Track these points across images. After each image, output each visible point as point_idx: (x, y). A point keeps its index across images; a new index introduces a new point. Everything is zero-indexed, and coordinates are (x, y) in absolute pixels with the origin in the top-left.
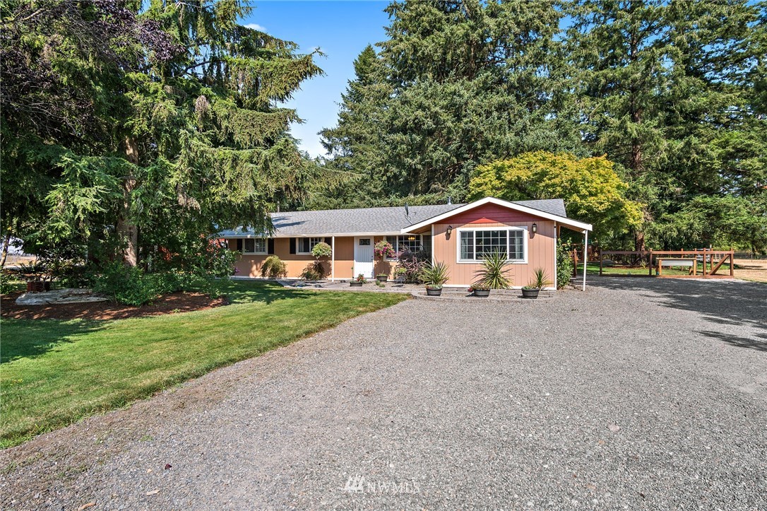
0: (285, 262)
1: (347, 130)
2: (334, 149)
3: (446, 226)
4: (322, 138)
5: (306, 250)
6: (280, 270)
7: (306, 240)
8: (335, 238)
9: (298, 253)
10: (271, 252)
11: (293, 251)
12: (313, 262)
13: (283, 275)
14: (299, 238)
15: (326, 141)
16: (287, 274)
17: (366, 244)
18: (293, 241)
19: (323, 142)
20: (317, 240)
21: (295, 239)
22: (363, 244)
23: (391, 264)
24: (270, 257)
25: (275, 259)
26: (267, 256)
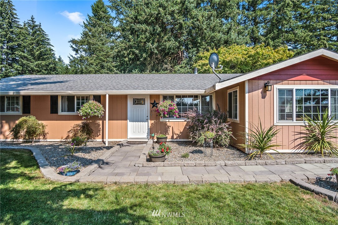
0: (44, 123)
1: (88, 41)
2: (79, 52)
3: (262, 83)
4: (72, 44)
5: (71, 109)
6: (38, 132)
7: (70, 99)
8: (110, 96)
9: (60, 113)
10: (27, 111)
11: (54, 110)
12: (80, 122)
13: (41, 137)
14: (63, 97)
15: (74, 46)
16: (48, 136)
17: (141, 104)
18: (54, 99)
19: (72, 47)
20: (85, 99)
21: (56, 97)
22: (137, 104)
23: (168, 124)
24: (24, 118)
25: (31, 120)
26: (21, 116)
